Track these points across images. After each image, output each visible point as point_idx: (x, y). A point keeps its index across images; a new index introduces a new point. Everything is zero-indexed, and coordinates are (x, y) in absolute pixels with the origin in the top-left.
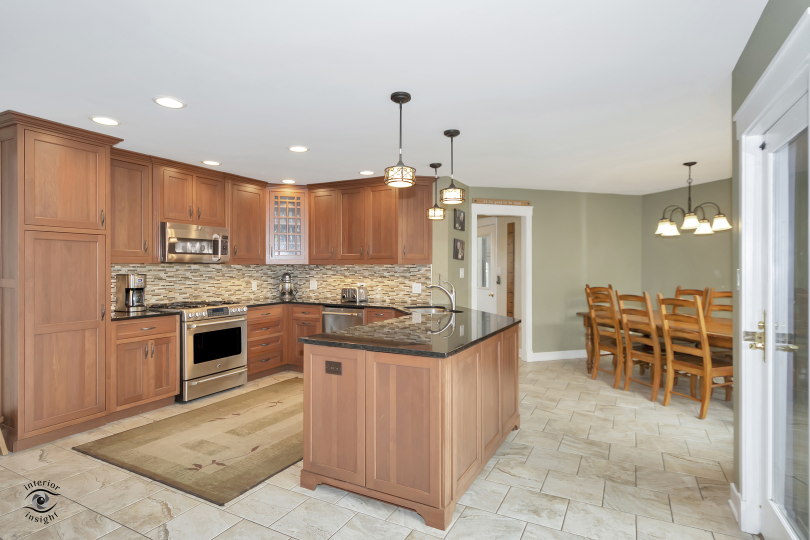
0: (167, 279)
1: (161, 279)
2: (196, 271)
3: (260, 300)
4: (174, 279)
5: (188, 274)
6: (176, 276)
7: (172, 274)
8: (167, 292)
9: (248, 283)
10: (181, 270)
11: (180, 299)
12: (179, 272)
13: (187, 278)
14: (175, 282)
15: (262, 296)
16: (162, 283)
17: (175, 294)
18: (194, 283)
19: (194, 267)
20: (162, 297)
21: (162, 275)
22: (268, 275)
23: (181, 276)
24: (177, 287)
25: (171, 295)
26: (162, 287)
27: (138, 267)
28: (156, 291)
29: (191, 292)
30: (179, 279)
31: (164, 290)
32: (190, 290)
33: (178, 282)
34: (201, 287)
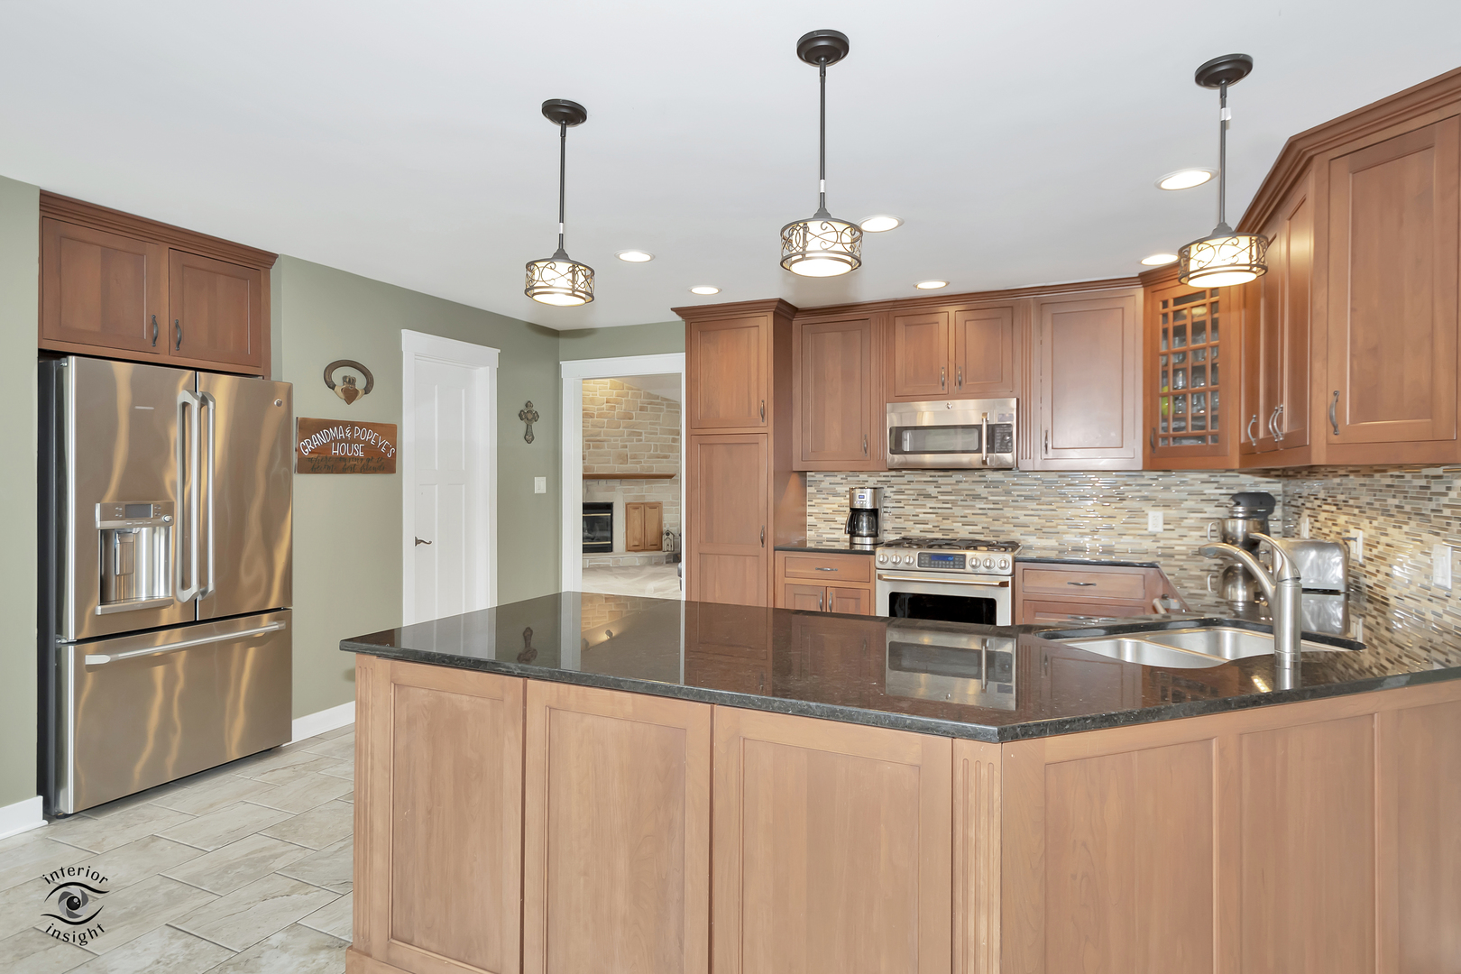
0: (940, 497)
1: (928, 496)
2: (995, 484)
3: (1177, 557)
4: (953, 498)
5: (981, 490)
6: (957, 492)
7: (949, 489)
8: (941, 518)
9: (1139, 513)
10: (966, 482)
11: (963, 533)
12: (961, 486)
13: (977, 497)
14: (954, 503)
15: (1184, 548)
16: (931, 503)
17: (955, 524)
18: (992, 506)
19: (991, 476)
20: (930, 526)
21: (932, 490)
22: (1204, 497)
23: (966, 492)
24: (957, 511)
25: (947, 524)
26: (931, 511)
27: (892, 476)
28: (920, 515)
29: (986, 522)
30: (962, 498)
31: (934, 515)
32: (983, 518)
33: (960, 503)
34: (1008, 515)
